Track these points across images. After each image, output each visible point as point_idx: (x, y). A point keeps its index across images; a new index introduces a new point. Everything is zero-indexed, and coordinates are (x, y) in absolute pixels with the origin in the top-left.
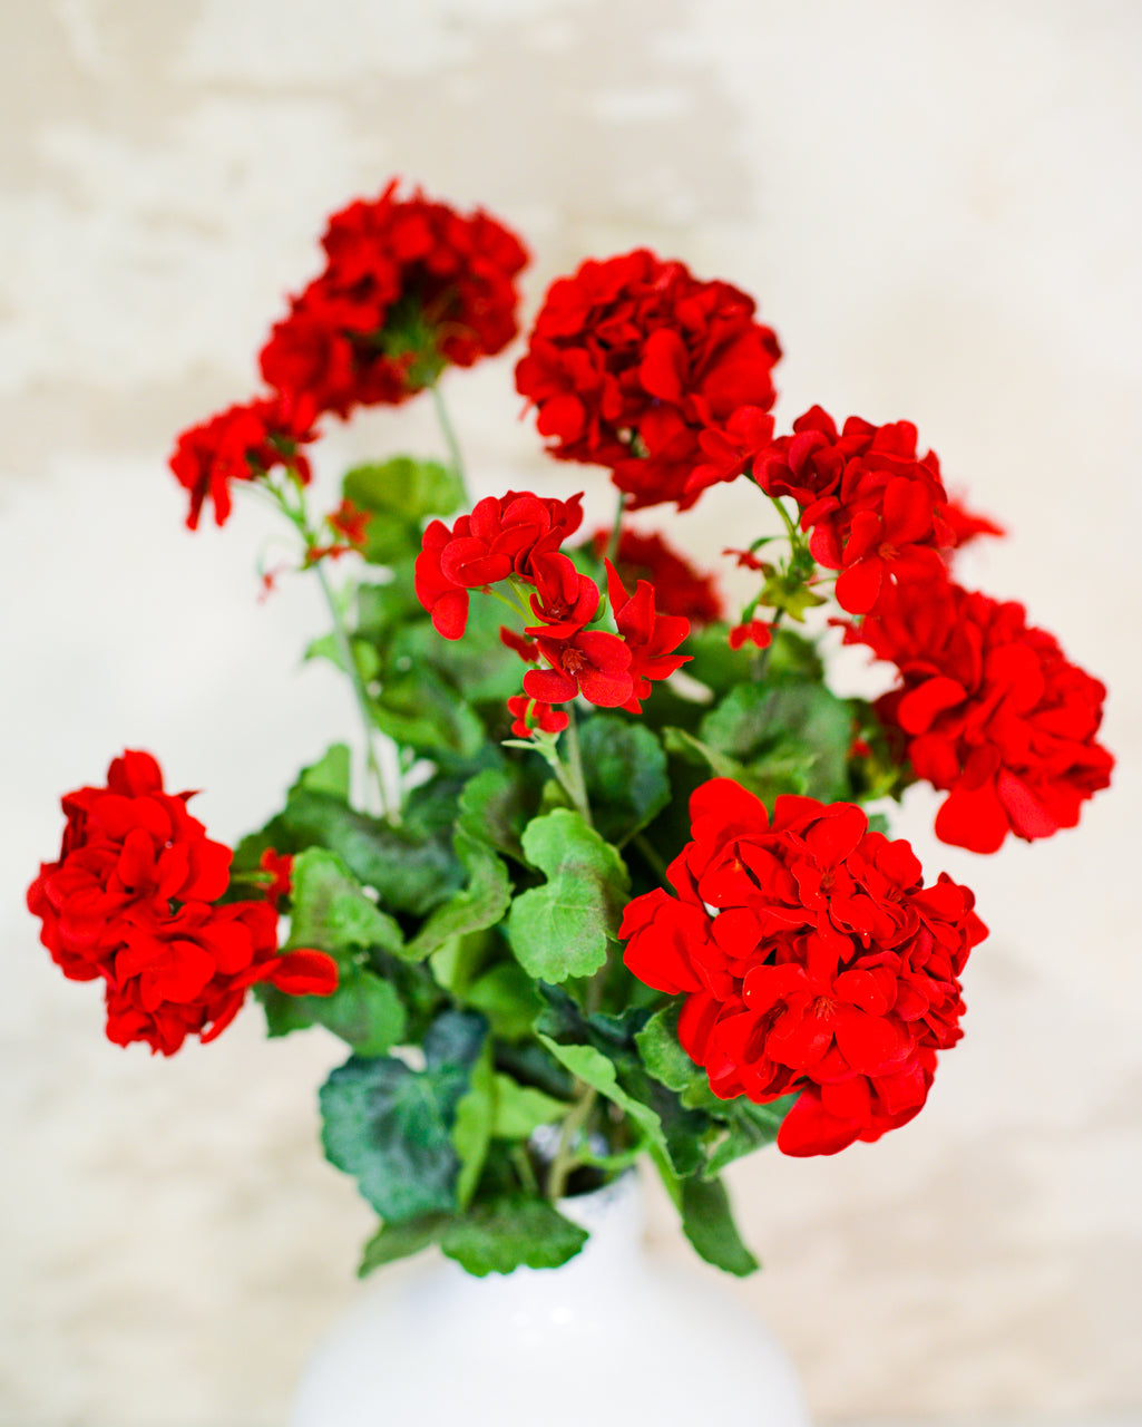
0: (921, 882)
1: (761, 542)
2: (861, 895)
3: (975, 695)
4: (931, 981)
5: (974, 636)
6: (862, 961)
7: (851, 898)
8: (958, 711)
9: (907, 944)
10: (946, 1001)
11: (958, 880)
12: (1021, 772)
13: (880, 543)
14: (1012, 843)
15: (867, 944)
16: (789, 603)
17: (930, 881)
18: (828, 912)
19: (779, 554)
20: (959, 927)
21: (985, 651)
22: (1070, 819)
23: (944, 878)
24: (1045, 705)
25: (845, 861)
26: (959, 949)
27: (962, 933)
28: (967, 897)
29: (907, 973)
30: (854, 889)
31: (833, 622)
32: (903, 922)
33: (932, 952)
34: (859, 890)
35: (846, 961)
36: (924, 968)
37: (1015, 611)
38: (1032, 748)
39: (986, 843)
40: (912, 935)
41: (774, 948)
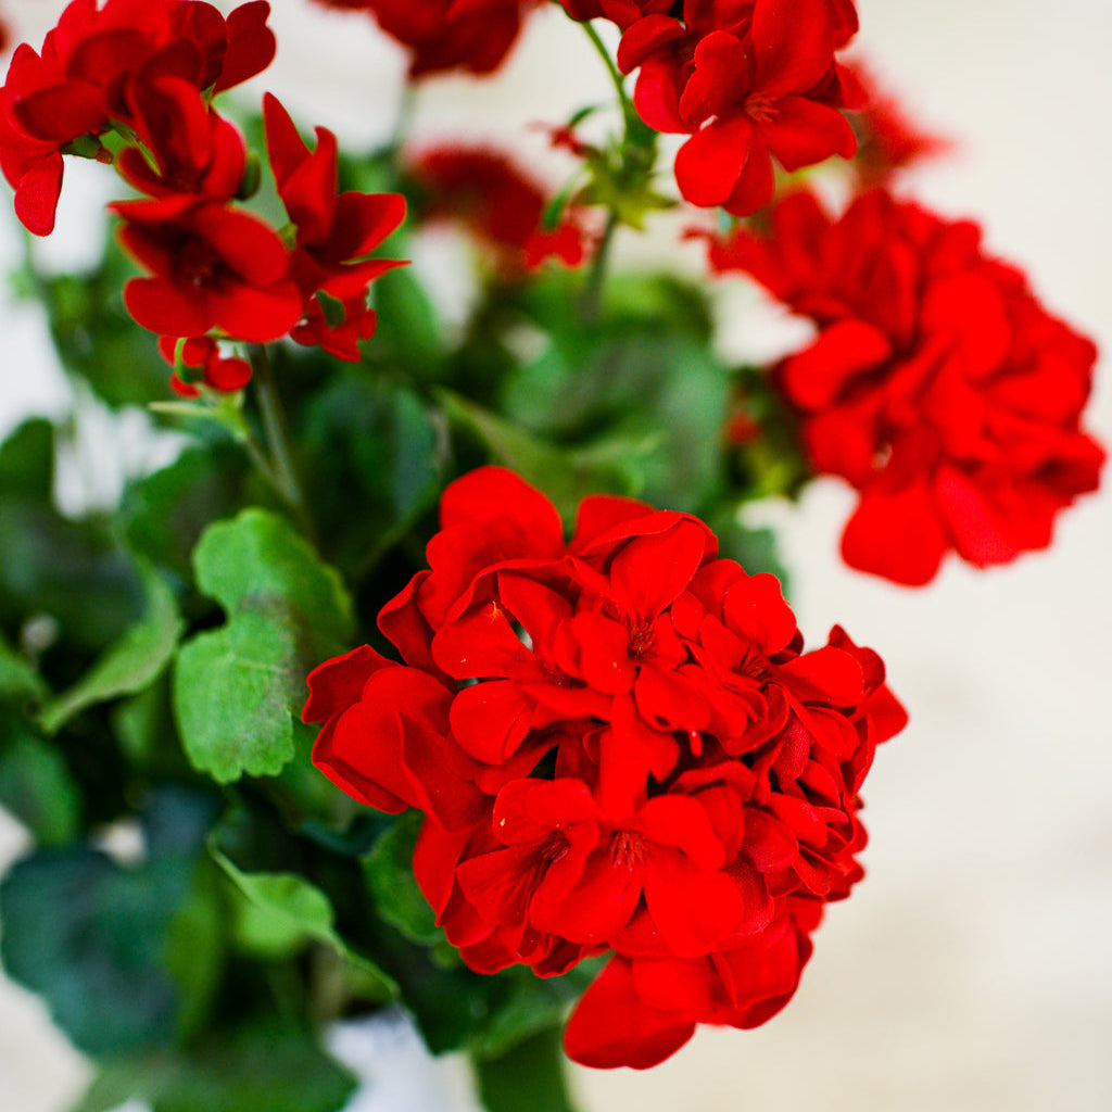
0: (798, 641)
1: (581, 116)
2: (692, 666)
3: (904, 349)
4: (806, 806)
5: (904, 263)
6: (690, 778)
7: (676, 670)
8: (877, 375)
9: (769, 746)
10: (830, 835)
11: (860, 639)
12: (970, 467)
13: (747, 95)
14: (953, 571)
15: (697, 748)
16: (625, 208)
17: (815, 638)
18: (632, 694)
19: (606, 129)
20: (856, 716)
21: (921, 288)
22: (1039, 538)
23: (838, 636)
24: (1010, 369)
25: (668, 609)
26: (856, 751)
27: (861, 726)
28: (872, 665)
29: (766, 795)
30: (683, 655)
31: (691, 234)
32: (759, 711)
33: (811, 757)
34: (690, 659)
35: (660, 776)
36: (799, 781)
37: (968, 232)
38: (987, 433)
39: (914, 572)
40: (778, 731)
41: (554, 745)
